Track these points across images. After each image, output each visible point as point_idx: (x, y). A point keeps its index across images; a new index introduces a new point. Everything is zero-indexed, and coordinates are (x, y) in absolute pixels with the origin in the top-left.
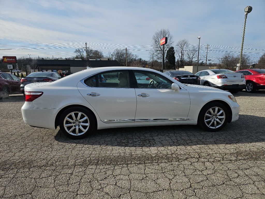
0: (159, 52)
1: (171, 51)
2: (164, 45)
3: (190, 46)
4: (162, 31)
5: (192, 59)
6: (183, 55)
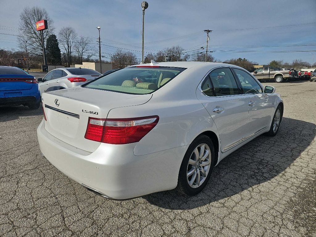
0: (34, 39)
1: (53, 40)
2: (43, 30)
3: (78, 36)
4: (36, 10)
5: (82, 53)
6: (71, 47)
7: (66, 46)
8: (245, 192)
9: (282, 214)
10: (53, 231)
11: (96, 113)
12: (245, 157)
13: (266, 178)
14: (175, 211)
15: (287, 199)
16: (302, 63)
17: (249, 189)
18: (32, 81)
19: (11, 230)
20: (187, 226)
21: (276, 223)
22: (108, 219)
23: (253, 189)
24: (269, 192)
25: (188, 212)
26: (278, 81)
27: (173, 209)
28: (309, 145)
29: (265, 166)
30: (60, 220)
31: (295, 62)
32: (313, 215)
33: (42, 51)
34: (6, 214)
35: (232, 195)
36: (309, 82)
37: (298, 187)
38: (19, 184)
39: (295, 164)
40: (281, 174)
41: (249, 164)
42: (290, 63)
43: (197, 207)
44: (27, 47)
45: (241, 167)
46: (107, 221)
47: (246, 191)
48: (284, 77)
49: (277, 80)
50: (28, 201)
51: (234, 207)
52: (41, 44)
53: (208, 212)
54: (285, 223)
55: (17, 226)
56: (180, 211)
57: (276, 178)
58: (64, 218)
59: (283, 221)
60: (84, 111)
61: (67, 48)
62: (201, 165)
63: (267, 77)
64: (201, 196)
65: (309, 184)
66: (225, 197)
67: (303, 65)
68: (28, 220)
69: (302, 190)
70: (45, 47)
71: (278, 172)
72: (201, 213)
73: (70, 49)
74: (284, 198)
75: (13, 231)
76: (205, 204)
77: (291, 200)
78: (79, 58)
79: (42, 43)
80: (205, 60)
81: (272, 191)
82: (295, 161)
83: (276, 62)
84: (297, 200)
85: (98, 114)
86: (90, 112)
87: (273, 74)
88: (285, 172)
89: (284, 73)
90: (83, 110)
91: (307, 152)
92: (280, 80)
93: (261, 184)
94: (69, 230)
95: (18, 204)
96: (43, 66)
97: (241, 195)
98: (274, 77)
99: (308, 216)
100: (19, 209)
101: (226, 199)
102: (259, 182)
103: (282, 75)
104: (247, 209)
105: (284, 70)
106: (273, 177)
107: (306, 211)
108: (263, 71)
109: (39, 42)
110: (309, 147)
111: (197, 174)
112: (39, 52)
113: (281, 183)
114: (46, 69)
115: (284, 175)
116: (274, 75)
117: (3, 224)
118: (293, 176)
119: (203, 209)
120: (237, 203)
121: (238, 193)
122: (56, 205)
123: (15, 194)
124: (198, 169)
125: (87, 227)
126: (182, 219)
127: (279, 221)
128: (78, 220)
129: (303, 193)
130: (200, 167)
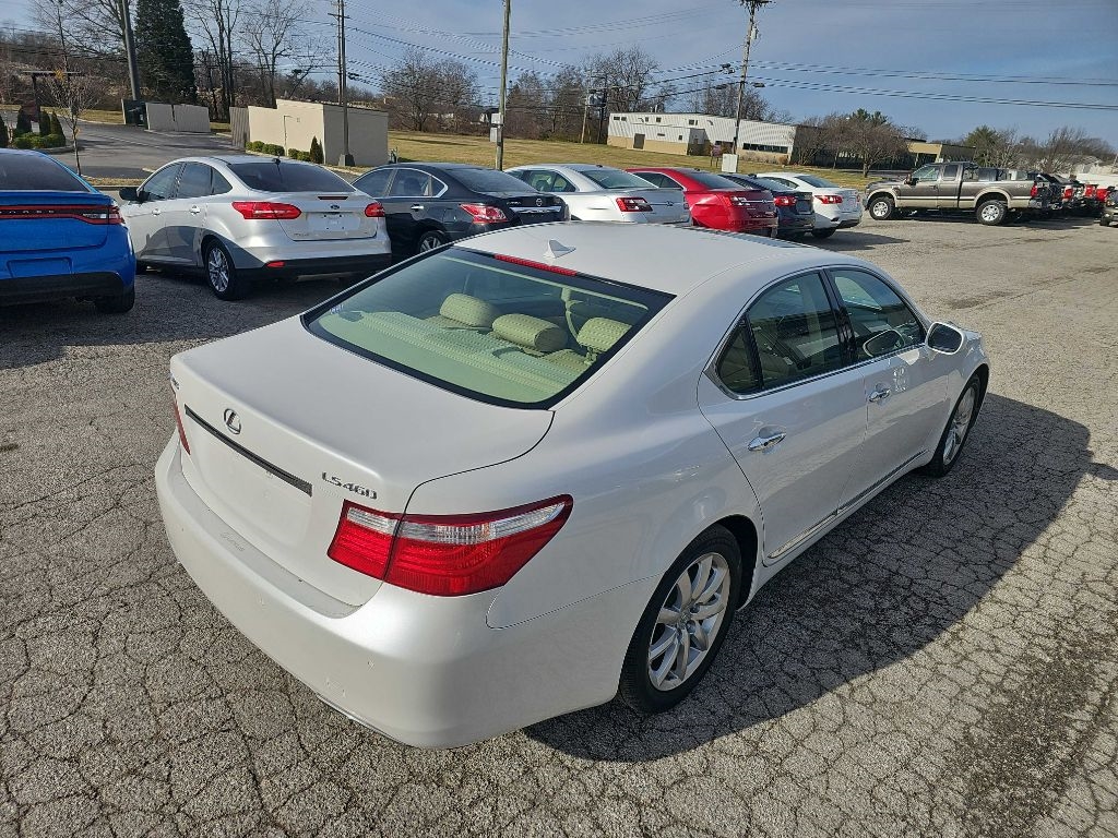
5: (274, 58)
6: (230, 31)
7: (214, 26)
8: (828, 702)
9: (932, 788)
10: (228, 827)
11: (371, 495)
12: (838, 561)
13: (899, 649)
14: (605, 766)
15: (953, 730)
16: (1085, 141)
17: (839, 690)
18: (104, 216)
19: (94, 820)
20: (640, 821)
21: (911, 821)
22: (396, 788)
23: (853, 690)
24: (900, 703)
25: (645, 770)
26: (987, 219)
27: (597, 758)
28: (1053, 517)
29: (899, 598)
30: (244, 788)
31: (1059, 137)
32: (1028, 796)
33: (122, 43)
34: (74, 760)
35: (786, 712)
36: (1097, 226)
37: (997, 688)
38: (102, 645)
39: (1000, 594)
40: (946, 636)
41: (849, 591)
42: (1042, 139)
43: (673, 752)
44: (65, 23)
45: (823, 602)
46: (393, 795)
47: (828, 696)
48: (1009, 207)
49: (983, 215)
50: (138, 713)
51: (787, 757)
52: (116, 15)
53: (707, 772)
54: (938, 821)
55: (113, 806)
56: (618, 767)
57: (930, 647)
58: (256, 781)
59: (934, 814)
60: (329, 477)
61: (216, 33)
62: (695, 617)
63: (949, 201)
64: (687, 712)
65: (1030, 676)
66: (764, 718)
67: (1088, 152)
68: (146, 781)
69: (1005, 700)
70: (134, 25)
71: (938, 627)
72: (684, 777)
73: (229, 38)
74: (947, 730)
75: (103, 824)
76: (697, 743)
77: (967, 738)
78: (263, 76)
79: (121, 7)
80: (733, 112)
81: (912, 698)
82: (1000, 584)
83: (991, 133)
84: (985, 735)
85: (375, 497)
86: (351, 485)
87: (973, 192)
88: (963, 629)
89: (1014, 192)
90: (324, 475)
91: (1044, 548)
92: (996, 216)
93: (880, 672)
94: (276, 825)
95: (105, 721)
96: (129, 104)
97: (814, 712)
98: (973, 204)
99: (1012, 799)
100: (110, 741)
101: (765, 725)
102: (875, 662)
103: (1005, 199)
104: (828, 766)
105: (1014, 180)
106: (920, 647)
107: (1006, 780)
108: (940, 178)
109: (111, 6)
110: (1053, 528)
111: (681, 648)
112: (112, 45)
113: (944, 669)
114: (137, 114)
115: (955, 636)
116: (975, 195)
117: (68, 796)
118: (987, 644)
119: (691, 760)
120: (798, 742)
121: (803, 705)
122: (228, 730)
123: (92, 684)
124: (684, 631)
125: (330, 816)
126: (625, 795)
127: (920, 810)
128: (302, 791)
129: (1009, 710)
130: (691, 622)
